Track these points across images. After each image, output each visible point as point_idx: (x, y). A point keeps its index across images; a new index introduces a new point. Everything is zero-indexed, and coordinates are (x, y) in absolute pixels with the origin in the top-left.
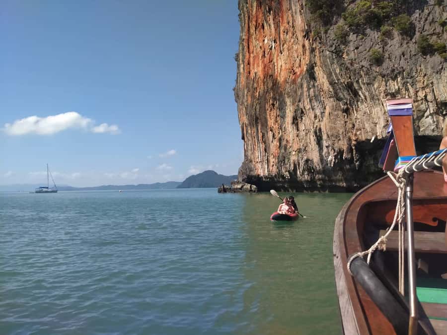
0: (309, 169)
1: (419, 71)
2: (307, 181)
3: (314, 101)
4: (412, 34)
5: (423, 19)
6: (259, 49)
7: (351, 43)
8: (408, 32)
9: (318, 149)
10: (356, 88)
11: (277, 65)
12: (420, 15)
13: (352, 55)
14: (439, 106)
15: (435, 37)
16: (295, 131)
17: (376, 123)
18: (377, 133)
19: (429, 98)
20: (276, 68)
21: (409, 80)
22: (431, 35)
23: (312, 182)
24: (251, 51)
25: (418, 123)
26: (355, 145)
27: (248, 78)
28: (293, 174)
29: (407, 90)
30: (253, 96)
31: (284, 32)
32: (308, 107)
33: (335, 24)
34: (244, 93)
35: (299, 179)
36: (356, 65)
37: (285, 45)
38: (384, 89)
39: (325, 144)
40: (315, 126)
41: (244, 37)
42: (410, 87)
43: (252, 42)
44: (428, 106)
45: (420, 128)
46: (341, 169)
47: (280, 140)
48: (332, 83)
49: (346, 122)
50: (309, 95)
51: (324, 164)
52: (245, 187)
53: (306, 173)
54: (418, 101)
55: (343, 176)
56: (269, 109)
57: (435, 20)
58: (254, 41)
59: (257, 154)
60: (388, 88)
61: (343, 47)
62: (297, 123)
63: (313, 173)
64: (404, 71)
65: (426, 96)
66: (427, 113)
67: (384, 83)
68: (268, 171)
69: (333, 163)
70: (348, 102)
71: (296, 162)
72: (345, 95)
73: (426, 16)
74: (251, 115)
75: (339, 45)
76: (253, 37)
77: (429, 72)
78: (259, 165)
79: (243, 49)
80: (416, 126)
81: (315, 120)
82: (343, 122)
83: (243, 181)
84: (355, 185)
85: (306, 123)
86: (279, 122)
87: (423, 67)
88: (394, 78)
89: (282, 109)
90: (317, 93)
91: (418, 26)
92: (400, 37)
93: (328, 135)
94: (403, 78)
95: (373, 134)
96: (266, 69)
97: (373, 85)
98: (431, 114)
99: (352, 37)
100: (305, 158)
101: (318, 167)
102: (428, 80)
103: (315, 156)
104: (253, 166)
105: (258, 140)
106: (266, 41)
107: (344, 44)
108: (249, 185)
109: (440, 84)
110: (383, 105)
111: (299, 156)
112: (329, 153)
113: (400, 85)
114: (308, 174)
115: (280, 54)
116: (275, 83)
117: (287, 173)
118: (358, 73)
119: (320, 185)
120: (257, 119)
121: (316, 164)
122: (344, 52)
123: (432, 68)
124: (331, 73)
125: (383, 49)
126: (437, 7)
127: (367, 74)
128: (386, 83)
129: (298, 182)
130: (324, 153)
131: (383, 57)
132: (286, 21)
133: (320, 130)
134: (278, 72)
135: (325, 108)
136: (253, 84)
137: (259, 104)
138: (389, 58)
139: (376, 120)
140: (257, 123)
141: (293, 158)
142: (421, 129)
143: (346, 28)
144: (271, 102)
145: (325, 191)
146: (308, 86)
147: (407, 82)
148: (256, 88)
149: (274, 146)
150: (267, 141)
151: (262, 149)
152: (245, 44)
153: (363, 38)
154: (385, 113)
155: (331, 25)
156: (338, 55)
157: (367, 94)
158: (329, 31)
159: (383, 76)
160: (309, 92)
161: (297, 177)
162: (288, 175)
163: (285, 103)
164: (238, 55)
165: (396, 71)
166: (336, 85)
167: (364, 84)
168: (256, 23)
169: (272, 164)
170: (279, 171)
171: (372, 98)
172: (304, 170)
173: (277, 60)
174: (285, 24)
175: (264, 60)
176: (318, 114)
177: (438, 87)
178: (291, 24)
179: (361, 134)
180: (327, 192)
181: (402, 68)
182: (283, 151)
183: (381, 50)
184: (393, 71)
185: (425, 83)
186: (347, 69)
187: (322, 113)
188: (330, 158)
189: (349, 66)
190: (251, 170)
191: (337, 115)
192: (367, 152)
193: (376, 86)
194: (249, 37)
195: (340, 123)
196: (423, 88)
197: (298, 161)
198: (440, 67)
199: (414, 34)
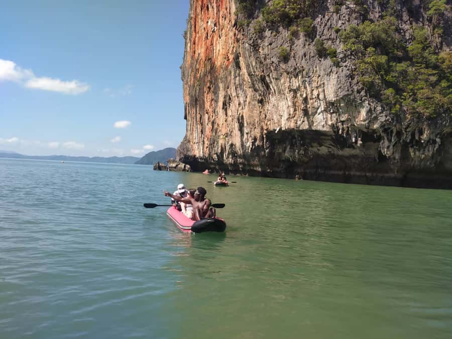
0: (234, 154)
1: (315, 72)
2: (231, 164)
3: (239, 89)
4: (313, 37)
5: (324, 24)
6: (203, 31)
7: (266, 39)
8: (311, 34)
9: (240, 135)
10: (268, 81)
11: (216, 49)
12: (321, 20)
13: (266, 50)
14: (328, 105)
15: (330, 42)
16: (225, 116)
17: (282, 116)
18: (281, 125)
19: (321, 96)
20: (214, 52)
21: (307, 79)
22: (328, 39)
23: (235, 164)
24: (197, 30)
25: (313, 119)
26: (266, 134)
27: (193, 57)
28: (221, 156)
29: (305, 88)
30: (195, 77)
31: (223, 17)
32: (234, 94)
33: (256, 18)
34: (189, 72)
35: (225, 162)
36: (268, 61)
37: (223, 30)
38: (288, 85)
39: (246, 130)
40: (238, 114)
41: (192, 15)
42: (307, 85)
43: (198, 22)
44: (320, 104)
45: (313, 123)
46: (258, 155)
47: (213, 123)
48: (250, 75)
49: (261, 112)
50: (235, 84)
51: (245, 149)
52: (179, 166)
53: (230, 156)
54: (313, 99)
55: (259, 161)
56: (207, 92)
57: (333, 26)
58: (199, 21)
59: (195, 135)
60: (291, 84)
61: (260, 41)
62: (226, 109)
63: (237, 156)
64: (303, 70)
65: (318, 95)
66: (319, 111)
67: (288, 79)
68: (203, 152)
69: (250, 149)
70: (262, 94)
71: (223, 146)
72: (259, 86)
73: (326, 22)
74: (192, 96)
75: (256, 39)
76: (199, 17)
77: (322, 73)
78: (196, 146)
79: (191, 28)
80: (310, 121)
81: (239, 107)
82: (258, 112)
83: (180, 160)
84: (268, 171)
85: (233, 109)
86: (214, 105)
87: (317, 68)
88: (296, 76)
89: (216, 93)
90: (241, 82)
91: (319, 29)
92: (304, 39)
93: (247, 123)
94: (302, 77)
95: (279, 125)
96: (208, 52)
97: (280, 81)
98: (322, 112)
99: (268, 33)
100: (230, 143)
101: (239, 151)
102: (321, 81)
103: (237, 141)
104: (190, 146)
105: (196, 121)
106: (209, 23)
107: (261, 39)
108: (184, 164)
109: (329, 85)
110: (287, 99)
111: (226, 140)
112: (248, 140)
113: (300, 83)
114: (232, 158)
115: (219, 38)
116: (213, 67)
117: (215, 155)
118: (269, 68)
119: (242, 168)
120: (196, 100)
121: (238, 149)
122: (260, 47)
123: (324, 70)
124: (249, 65)
125: (291, 48)
126: (335, 14)
127: (275, 70)
128: (290, 80)
129: (223, 164)
130: (244, 139)
131: (290, 56)
132: (224, 7)
133: (242, 117)
134: (216, 55)
135: (247, 97)
136: (196, 65)
137: (199, 85)
138: (294, 57)
139: (281, 113)
140: (196, 104)
141: (221, 142)
142: (314, 125)
143: (264, 24)
144: (208, 85)
145: (245, 174)
146: (235, 73)
147: (306, 81)
148: (198, 69)
149: (208, 127)
150: (203, 123)
151: (199, 130)
152: (193, 23)
153: (276, 35)
154: (288, 107)
155: (253, 19)
156: (255, 48)
157: (275, 88)
158: (250, 25)
159: (288, 73)
160: (235, 80)
161: (223, 159)
162: (216, 158)
163: (219, 88)
164: (186, 33)
165: (298, 70)
166: (253, 76)
167: (273, 78)
168: (202, 3)
169: (206, 145)
170: (210, 153)
171: (279, 92)
172: (229, 154)
173: (216, 44)
174: (224, 10)
175: (206, 42)
176: (242, 102)
177: (328, 87)
178: (228, 10)
179: (270, 124)
180: (247, 175)
181: (303, 67)
182: (214, 134)
183: (288, 49)
184: (295, 69)
185: (319, 84)
186: (261, 63)
187: (245, 101)
188: (248, 144)
189: (263, 60)
190: (188, 151)
191: (254, 105)
192: (277, 141)
193: (282, 82)
194: (196, 16)
195: (256, 113)
196: (317, 88)
197: (225, 144)
198: (330, 70)
199: (316, 37)
